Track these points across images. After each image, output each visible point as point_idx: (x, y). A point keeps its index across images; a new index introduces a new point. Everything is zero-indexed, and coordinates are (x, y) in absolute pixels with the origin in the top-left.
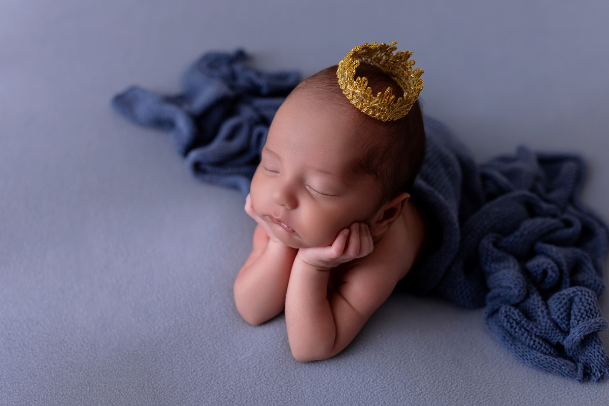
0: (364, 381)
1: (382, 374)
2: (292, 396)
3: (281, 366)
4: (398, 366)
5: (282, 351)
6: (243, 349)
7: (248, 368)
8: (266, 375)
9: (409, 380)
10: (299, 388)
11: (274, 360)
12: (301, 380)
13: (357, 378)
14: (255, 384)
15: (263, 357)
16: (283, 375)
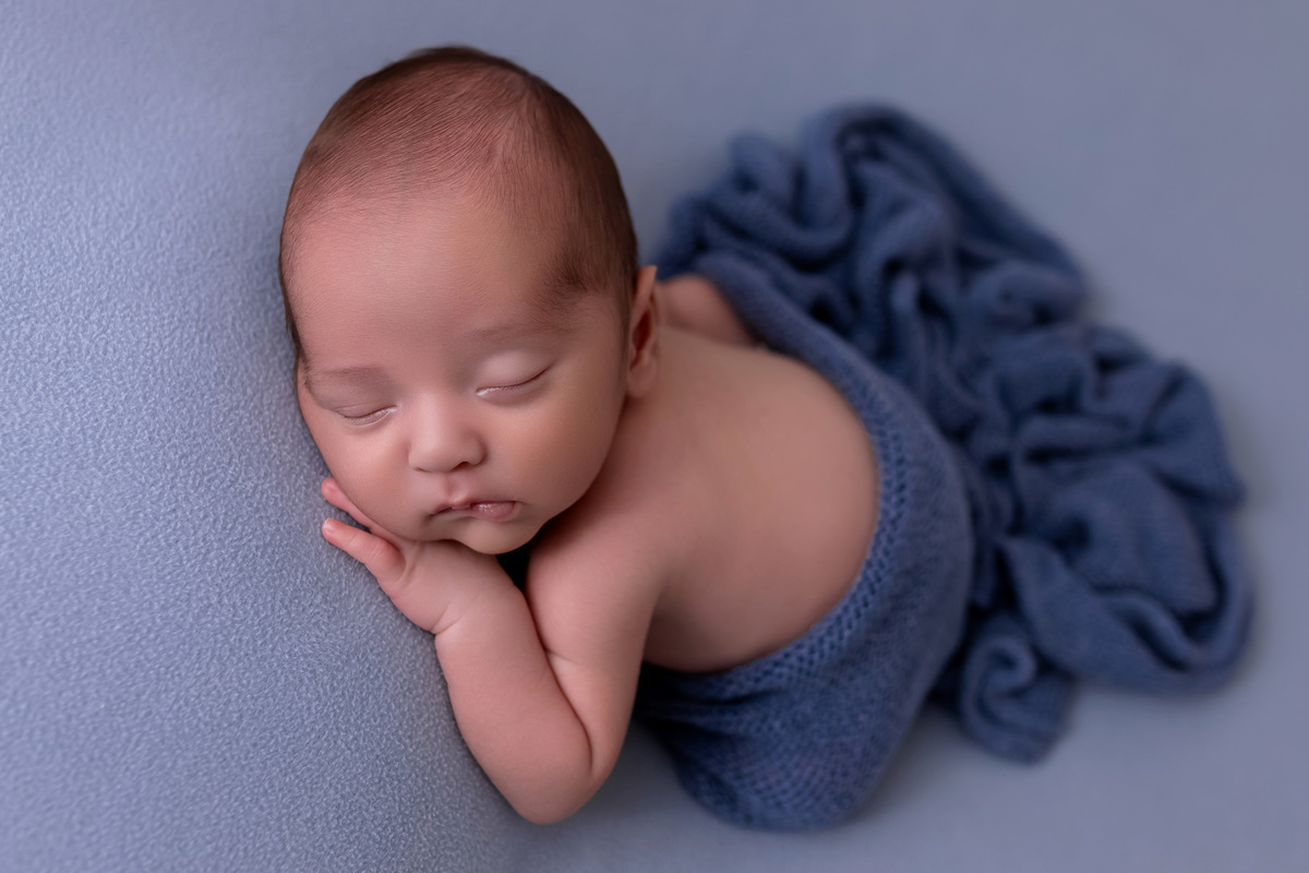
0: (288, 807)
1: (340, 817)
2: (94, 738)
3: (126, 654)
4: (386, 822)
5: (158, 620)
6: (56, 557)
7: (35, 613)
8: (68, 654)
9: (381, 862)
10: (128, 729)
11: (119, 630)
12: (149, 713)
13: (281, 790)
14: (23, 661)
15: (95, 608)
16: (112, 678)
